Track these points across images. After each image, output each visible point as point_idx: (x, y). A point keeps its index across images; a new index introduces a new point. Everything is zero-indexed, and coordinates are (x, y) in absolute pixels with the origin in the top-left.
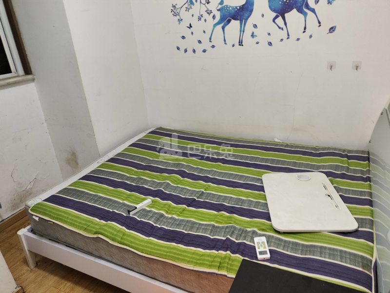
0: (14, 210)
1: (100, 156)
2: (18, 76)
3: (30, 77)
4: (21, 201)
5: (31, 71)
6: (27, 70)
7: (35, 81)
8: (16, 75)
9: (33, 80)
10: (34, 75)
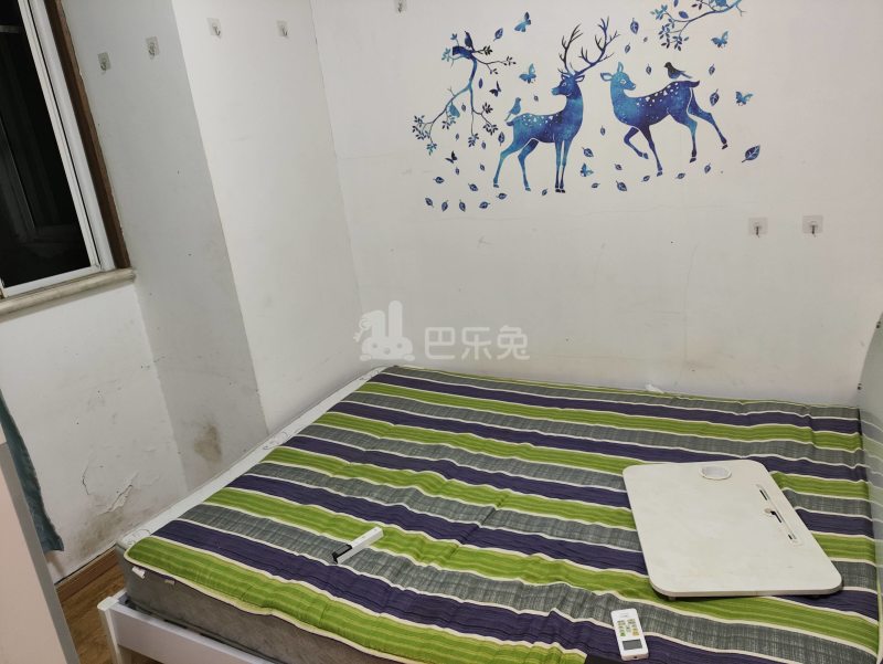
0: (86, 555)
1: (268, 434)
2: (102, 273)
3: (126, 273)
4: (100, 536)
5: (128, 261)
6: (121, 259)
7: (137, 280)
8: (99, 270)
9: (132, 279)
10: (135, 269)
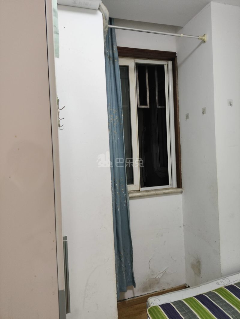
0: (143, 292)
1: (221, 276)
2: (172, 188)
3: (180, 190)
4: (150, 286)
5: (182, 186)
6: (179, 185)
9: (182, 192)
10: (183, 189)
